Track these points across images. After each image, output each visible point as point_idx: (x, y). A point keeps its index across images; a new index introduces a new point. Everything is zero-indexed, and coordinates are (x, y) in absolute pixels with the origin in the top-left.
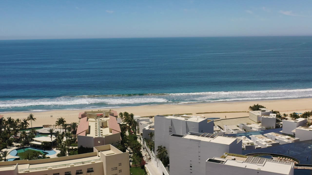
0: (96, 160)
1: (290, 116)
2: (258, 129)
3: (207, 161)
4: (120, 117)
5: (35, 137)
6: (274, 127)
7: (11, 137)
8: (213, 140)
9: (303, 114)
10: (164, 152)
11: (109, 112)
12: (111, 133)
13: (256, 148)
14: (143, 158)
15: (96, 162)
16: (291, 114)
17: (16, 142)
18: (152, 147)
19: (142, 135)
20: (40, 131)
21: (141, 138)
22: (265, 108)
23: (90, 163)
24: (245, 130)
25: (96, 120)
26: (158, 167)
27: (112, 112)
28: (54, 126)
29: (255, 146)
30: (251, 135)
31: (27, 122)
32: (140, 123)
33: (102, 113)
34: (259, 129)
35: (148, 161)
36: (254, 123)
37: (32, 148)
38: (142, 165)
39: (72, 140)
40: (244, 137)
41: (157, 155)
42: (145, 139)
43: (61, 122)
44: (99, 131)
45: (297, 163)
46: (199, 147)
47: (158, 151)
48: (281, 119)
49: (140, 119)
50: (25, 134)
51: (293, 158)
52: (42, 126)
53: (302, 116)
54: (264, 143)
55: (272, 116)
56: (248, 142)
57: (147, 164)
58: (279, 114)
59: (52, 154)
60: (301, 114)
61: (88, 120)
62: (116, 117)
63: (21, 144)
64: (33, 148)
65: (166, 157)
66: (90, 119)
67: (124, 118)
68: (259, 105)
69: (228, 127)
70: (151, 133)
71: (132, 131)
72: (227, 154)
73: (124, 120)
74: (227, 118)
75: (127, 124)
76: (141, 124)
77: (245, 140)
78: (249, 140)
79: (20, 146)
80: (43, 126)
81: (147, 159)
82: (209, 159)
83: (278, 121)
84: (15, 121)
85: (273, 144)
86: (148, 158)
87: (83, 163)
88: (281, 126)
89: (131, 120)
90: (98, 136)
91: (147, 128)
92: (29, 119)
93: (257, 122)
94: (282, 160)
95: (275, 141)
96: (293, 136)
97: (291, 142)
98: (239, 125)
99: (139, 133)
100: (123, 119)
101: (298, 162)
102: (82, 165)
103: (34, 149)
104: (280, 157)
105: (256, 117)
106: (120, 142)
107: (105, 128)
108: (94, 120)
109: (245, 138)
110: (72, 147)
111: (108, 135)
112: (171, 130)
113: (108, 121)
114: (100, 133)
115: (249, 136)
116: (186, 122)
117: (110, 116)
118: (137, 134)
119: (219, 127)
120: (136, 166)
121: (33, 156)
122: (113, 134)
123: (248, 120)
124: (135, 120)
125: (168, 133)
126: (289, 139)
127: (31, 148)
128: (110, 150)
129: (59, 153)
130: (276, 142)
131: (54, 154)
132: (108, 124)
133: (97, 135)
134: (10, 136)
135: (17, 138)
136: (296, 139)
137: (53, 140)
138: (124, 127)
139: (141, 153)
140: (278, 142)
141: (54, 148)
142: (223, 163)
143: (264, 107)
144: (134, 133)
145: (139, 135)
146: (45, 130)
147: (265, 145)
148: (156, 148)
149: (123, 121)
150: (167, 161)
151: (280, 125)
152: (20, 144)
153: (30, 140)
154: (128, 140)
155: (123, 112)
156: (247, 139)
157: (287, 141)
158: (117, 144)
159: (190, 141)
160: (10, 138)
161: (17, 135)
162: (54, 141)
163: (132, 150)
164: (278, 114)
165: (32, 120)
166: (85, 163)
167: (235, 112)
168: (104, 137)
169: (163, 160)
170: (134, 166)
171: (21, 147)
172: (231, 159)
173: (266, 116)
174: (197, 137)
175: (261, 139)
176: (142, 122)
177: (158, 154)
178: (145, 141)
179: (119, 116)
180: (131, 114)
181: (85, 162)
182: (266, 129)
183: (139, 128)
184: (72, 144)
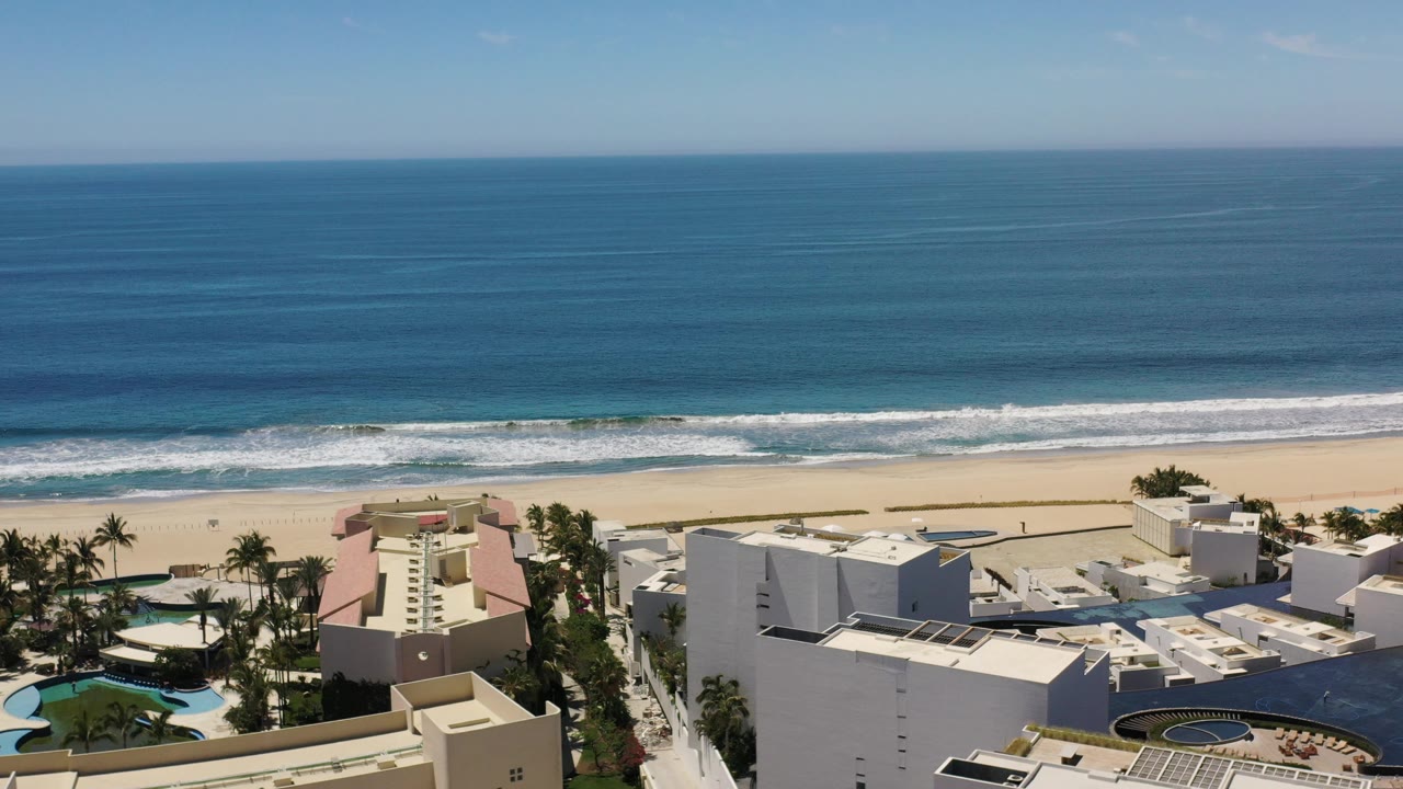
0: (400, 753)
1: (1324, 525)
2: (1178, 585)
3: (938, 772)
4: (531, 527)
5: (127, 623)
6: (1252, 579)
7: (16, 625)
8: (967, 656)
9: (1383, 514)
10: (730, 708)
11: (479, 508)
12: (484, 608)
13: (1172, 682)
14: (635, 728)
15: (402, 763)
16: (1330, 513)
17: (37, 650)
18: (675, 680)
19: (631, 617)
20: (154, 593)
21: (628, 626)
22: (1208, 484)
23: (373, 769)
24: (1115, 592)
25: (413, 545)
26: (703, 775)
27: (491, 506)
28: (222, 571)
29: (1166, 672)
30: (1146, 616)
31: (94, 555)
32: (621, 561)
33: (444, 512)
34: (1181, 588)
35: (658, 743)
36: (1155, 559)
37: (113, 679)
38: (626, 768)
39: (301, 641)
40: (1114, 626)
41: (701, 719)
42: (647, 637)
43: (253, 554)
44: (426, 602)
45: (1369, 759)
46: (899, 691)
47: (704, 702)
48: (1285, 541)
49: (622, 539)
50: (80, 614)
51: (1351, 735)
52: (167, 573)
53: (1380, 523)
54: (1208, 660)
55: (1241, 525)
56: (1130, 652)
57: (653, 758)
58: (1274, 515)
59: (205, 710)
60: (1377, 511)
61: (379, 543)
62: (511, 529)
63: (60, 660)
64: (117, 680)
65: (743, 731)
66: (386, 542)
67: (549, 530)
68: (1176, 470)
69: (1036, 574)
70: (675, 607)
71: (586, 596)
72: (1036, 730)
73: (547, 541)
74: (1030, 531)
75: (562, 560)
76: (626, 562)
77: (1118, 640)
78: (1136, 641)
79: (56, 668)
80: (172, 570)
81: (653, 734)
82: (950, 759)
83: (1266, 546)
84: (42, 547)
85: (1249, 664)
86: (658, 727)
87: (337, 766)
88: (1282, 572)
89: (584, 542)
90: (419, 628)
91: (654, 585)
92: (103, 541)
93: (1168, 552)
94: (1297, 742)
95: (1259, 647)
96: (1345, 621)
97: (1336, 655)
98: (1084, 567)
99: (616, 604)
100: (546, 538)
101: (1374, 754)
102: (331, 776)
103: (121, 681)
104: (1287, 730)
105: (1167, 530)
106: (523, 657)
107: (456, 583)
108: (402, 543)
109: (1118, 632)
110: (300, 674)
111: (465, 621)
112: (765, 601)
113: (467, 550)
114: (430, 610)
115: (1136, 620)
116: (838, 565)
117: (478, 526)
118: (609, 610)
119: (995, 575)
120: (601, 768)
121: (107, 725)
122: (489, 614)
123: (1127, 545)
124: (600, 543)
125: (753, 615)
126: (1326, 637)
127: (106, 677)
128: (471, 697)
129: (235, 706)
130: (1264, 654)
131: (215, 706)
132: (468, 564)
133: (415, 621)
134: (14, 620)
135: (43, 630)
136: (1359, 636)
137: (211, 642)
138: (544, 578)
139: (627, 702)
140: (1275, 654)
141: (216, 678)
142: (1018, 783)
143: (1202, 480)
144: (595, 607)
145: (618, 613)
146: (175, 592)
147: (1214, 666)
148: (695, 688)
149: (546, 545)
150: (747, 747)
151: (1276, 564)
152: (54, 660)
153: (102, 640)
154: (563, 642)
155: (545, 504)
156: (1127, 637)
157: (1314, 647)
158: (509, 666)
159: (857, 661)
160: (12, 630)
161: (47, 616)
162: (215, 644)
163: (584, 688)
164: (1269, 513)
165: (118, 545)
166: (345, 767)
167: (1065, 503)
168: (446, 632)
169: (727, 743)
170: (590, 768)
171: (60, 671)
172: (1059, 762)
173: (1212, 522)
174: (891, 643)
175: (1191, 638)
176: (631, 554)
177: (703, 715)
178: (643, 649)
179: (525, 523)
180: (582, 513)
181: (346, 764)
182: (1214, 584)
183: (618, 582)
184: (299, 656)
